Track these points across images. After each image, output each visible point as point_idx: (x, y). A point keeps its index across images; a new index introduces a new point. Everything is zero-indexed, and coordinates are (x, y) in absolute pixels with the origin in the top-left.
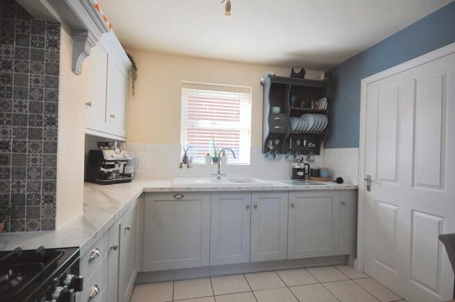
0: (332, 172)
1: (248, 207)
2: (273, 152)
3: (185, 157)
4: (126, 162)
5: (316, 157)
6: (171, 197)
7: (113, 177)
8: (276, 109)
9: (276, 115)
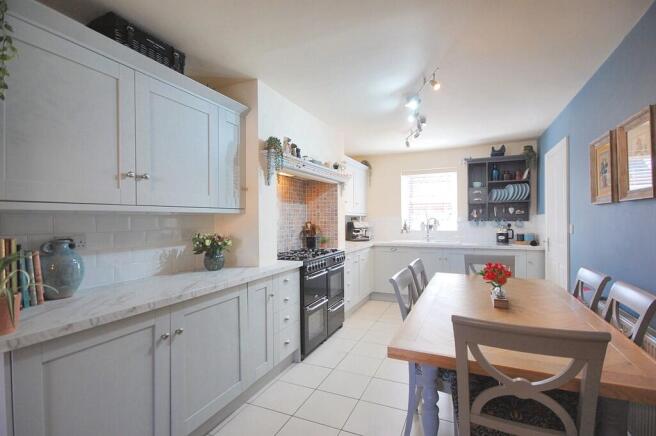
0: (537, 236)
1: (440, 259)
2: (477, 220)
3: (405, 225)
4: (366, 229)
5: (526, 223)
6: (389, 249)
7: (359, 238)
8: (477, 184)
9: (477, 189)
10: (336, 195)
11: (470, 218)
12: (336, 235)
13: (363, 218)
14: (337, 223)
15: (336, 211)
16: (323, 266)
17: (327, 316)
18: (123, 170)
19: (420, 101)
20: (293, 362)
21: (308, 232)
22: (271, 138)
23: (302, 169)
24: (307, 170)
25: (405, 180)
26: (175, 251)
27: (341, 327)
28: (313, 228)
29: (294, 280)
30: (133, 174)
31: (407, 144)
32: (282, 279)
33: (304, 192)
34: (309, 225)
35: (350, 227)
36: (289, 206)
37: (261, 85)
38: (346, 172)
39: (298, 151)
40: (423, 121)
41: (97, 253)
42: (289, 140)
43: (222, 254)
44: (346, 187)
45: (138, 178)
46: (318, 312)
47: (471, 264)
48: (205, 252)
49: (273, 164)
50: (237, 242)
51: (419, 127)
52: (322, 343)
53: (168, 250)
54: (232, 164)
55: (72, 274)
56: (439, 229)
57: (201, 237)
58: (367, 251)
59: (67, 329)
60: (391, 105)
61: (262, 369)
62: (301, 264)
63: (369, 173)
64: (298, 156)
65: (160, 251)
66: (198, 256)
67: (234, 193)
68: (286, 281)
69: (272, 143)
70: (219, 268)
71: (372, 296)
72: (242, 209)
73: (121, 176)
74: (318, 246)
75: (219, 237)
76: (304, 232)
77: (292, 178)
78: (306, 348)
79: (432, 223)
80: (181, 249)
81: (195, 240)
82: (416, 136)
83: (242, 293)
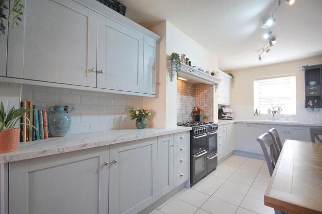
1: (284, 132)
2: (312, 107)
3: (257, 111)
4: (231, 113)
6: (246, 125)
7: (226, 118)
8: (312, 83)
9: (313, 86)
10: (213, 91)
11: (307, 106)
12: (213, 114)
13: (229, 106)
14: (213, 107)
15: (213, 100)
16: (204, 131)
17: (207, 162)
18: (90, 68)
19: (275, 20)
20: (185, 187)
21: (195, 112)
22: (173, 53)
23: (192, 73)
24: (196, 74)
25: (256, 84)
26: (121, 118)
27: (215, 169)
28: (199, 110)
29: (187, 138)
30: (95, 70)
31: (260, 58)
32: (179, 136)
33: (194, 90)
34: (196, 109)
35: (220, 112)
36: (185, 97)
37: (168, 23)
38: (219, 77)
39: (190, 62)
40: (274, 39)
41: (81, 115)
42: (184, 55)
43: (146, 121)
44: (219, 87)
45: (97, 72)
46: (201, 158)
47: (316, 135)
48: (136, 119)
49: (174, 69)
50: (153, 114)
51: (271, 44)
52: (203, 178)
53: (118, 116)
54: (151, 69)
55: (63, 124)
56: (282, 113)
57: (134, 110)
58: (232, 125)
59: (43, 153)
60: (251, 29)
61: (166, 190)
62: (191, 128)
63: (233, 80)
64: (190, 65)
65: (113, 117)
66: (133, 120)
67: (153, 85)
68: (181, 138)
69: (174, 56)
70: (144, 128)
71: (234, 153)
72: (157, 95)
73: (88, 71)
74: (202, 120)
75: (144, 110)
76: (194, 112)
77: (187, 81)
78: (193, 180)
79: (276, 109)
80: (125, 116)
81: (131, 111)
82: (267, 51)
83: (154, 142)
